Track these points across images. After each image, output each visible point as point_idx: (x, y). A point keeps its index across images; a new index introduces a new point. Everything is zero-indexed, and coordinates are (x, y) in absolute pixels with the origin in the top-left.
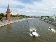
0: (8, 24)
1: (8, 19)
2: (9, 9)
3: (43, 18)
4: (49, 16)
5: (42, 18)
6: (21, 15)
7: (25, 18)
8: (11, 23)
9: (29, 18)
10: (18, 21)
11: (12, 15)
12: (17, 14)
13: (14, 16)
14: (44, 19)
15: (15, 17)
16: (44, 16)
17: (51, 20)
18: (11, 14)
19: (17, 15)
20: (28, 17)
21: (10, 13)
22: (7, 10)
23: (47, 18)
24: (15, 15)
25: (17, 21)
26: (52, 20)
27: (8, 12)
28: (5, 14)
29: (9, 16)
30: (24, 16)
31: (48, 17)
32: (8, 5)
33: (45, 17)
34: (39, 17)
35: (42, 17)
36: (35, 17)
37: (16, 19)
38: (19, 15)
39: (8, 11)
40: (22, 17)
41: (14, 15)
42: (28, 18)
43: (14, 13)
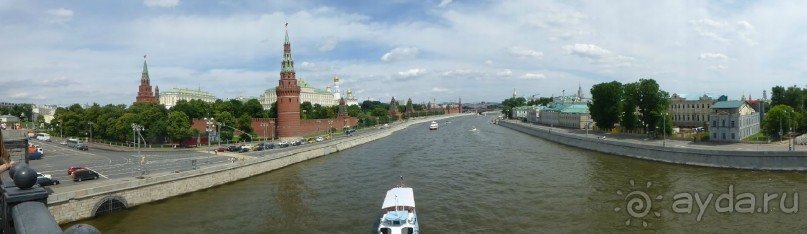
0: (287, 161)
1: (286, 135)
2: (288, 69)
3: (520, 112)
4: (551, 100)
5: (510, 116)
6: (367, 105)
7: (395, 118)
8: (302, 156)
9: (423, 115)
10: (347, 146)
11: (306, 106)
12: (338, 96)
13: (322, 113)
14: (525, 120)
15: (331, 122)
16: (518, 102)
17: (564, 121)
18: (303, 99)
19: (342, 102)
20: (417, 107)
21: (298, 92)
22: (283, 74)
23: (539, 108)
24: (327, 102)
25: (340, 148)
26: (571, 122)
27: (287, 87)
28: (267, 102)
29: (290, 113)
30: (387, 107)
31: (544, 101)
32: (287, 47)
33: (531, 104)
34: (492, 107)
35: (510, 106)
36: (466, 108)
37: (334, 130)
38: (350, 104)
39: (288, 85)
40: (373, 113)
41: (318, 106)
42: (414, 115)
43: (319, 92)
